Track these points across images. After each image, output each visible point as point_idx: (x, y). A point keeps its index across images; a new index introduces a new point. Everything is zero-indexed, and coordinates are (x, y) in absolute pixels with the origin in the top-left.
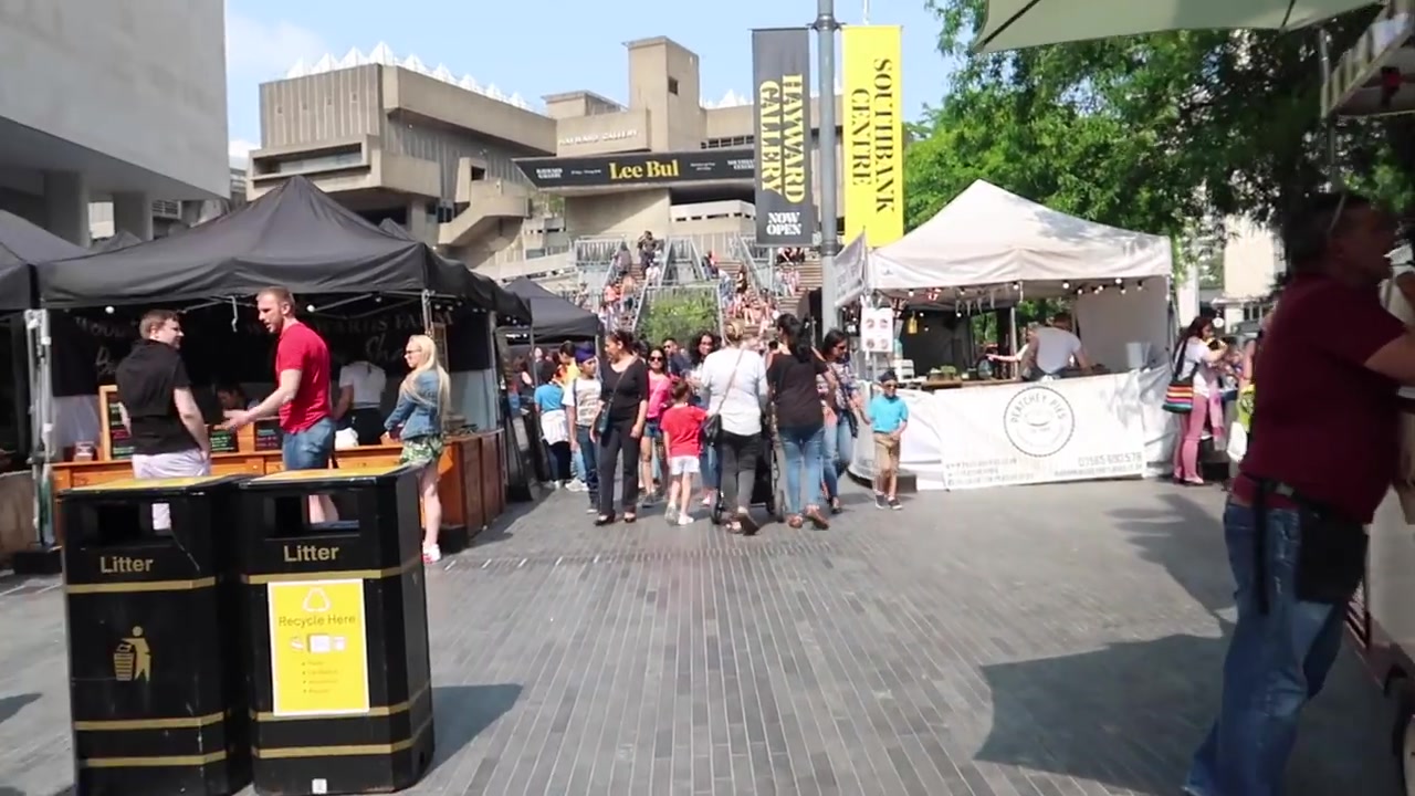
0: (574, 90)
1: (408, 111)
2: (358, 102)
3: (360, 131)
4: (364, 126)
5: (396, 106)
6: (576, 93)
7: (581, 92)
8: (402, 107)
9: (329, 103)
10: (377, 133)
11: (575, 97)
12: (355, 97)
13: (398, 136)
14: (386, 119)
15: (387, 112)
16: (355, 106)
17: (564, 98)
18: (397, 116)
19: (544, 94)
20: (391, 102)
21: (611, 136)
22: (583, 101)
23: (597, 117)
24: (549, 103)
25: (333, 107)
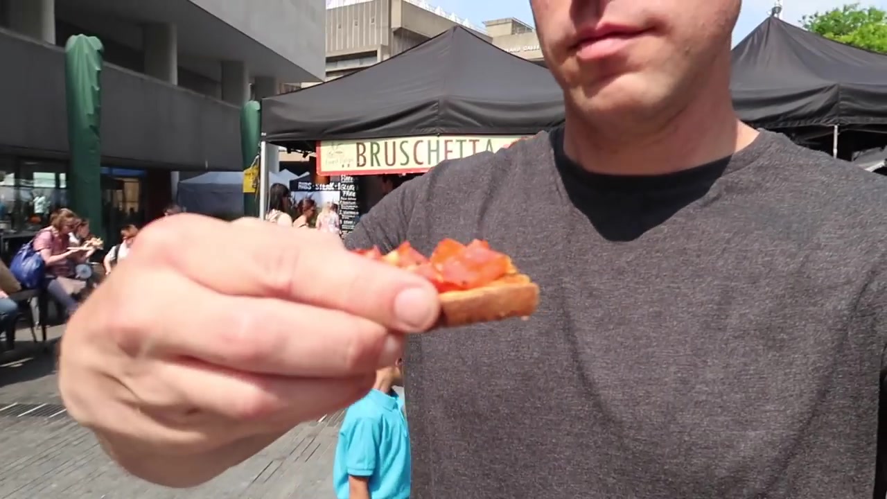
0: (504, 17)
1: (406, 30)
2: (375, 23)
3: (375, 43)
4: (378, 40)
5: (400, 26)
6: (506, 19)
7: (510, 19)
8: (404, 27)
9: (356, 25)
10: (387, 44)
11: (505, 22)
12: (373, 21)
13: (399, 46)
14: (392, 34)
15: (393, 30)
16: (373, 26)
17: (497, 23)
18: (399, 33)
19: (484, 20)
20: (396, 24)
21: (529, 48)
22: (510, 25)
23: (521, 35)
24: (487, 26)
25: (358, 27)
